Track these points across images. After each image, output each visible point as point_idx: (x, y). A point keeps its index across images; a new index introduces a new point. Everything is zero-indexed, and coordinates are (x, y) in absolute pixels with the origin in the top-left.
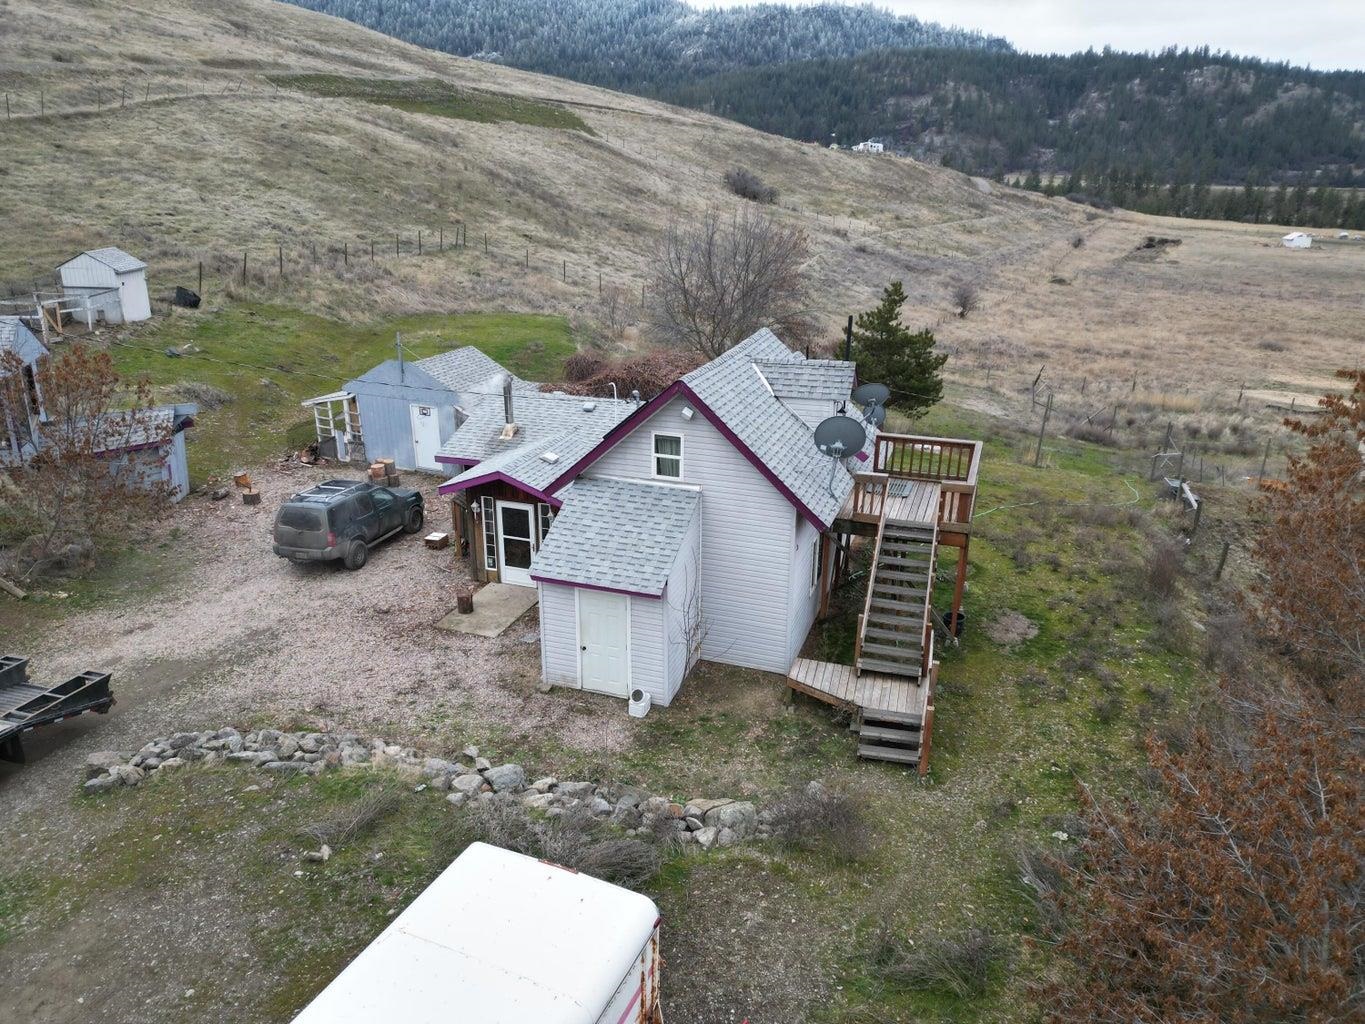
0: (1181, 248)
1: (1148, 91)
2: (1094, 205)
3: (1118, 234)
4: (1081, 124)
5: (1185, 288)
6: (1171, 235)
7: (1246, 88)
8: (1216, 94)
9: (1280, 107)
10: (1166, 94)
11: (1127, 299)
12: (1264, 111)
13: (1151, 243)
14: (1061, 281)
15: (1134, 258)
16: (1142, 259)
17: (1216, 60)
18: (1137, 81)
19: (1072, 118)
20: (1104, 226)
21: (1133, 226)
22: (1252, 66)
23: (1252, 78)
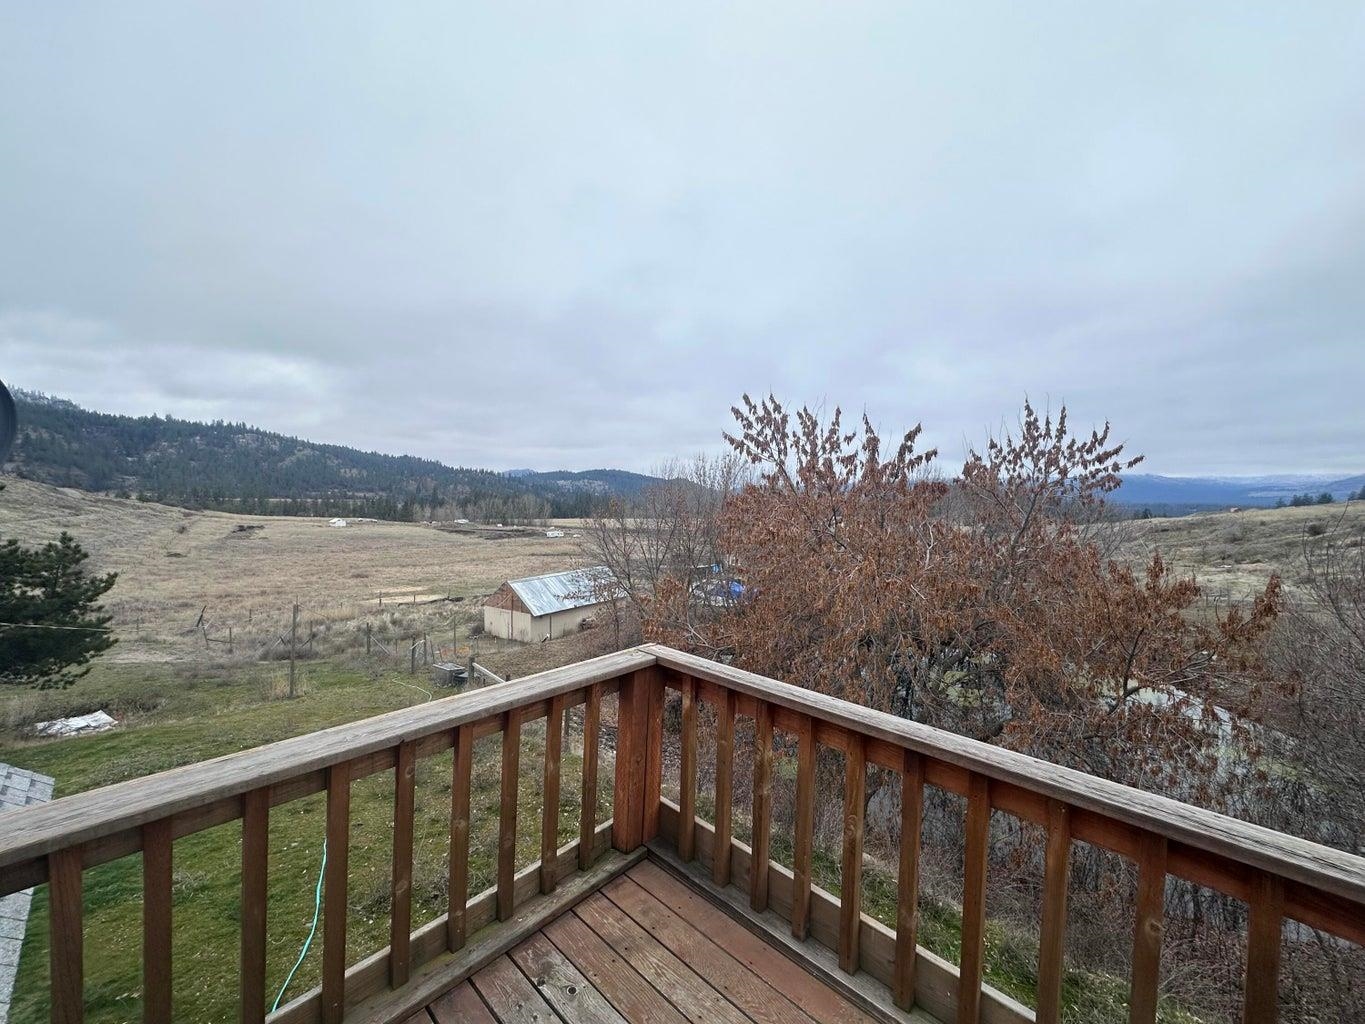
0: (265, 530)
1: (208, 444)
2: (186, 508)
3: (214, 525)
4: (157, 462)
5: (280, 552)
6: (256, 524)
7: (276, 447)
8: (257, 449)
9: (298, 459)
10: (222, 447)
11: (240, 562)
12: (288, 461)
13: (242, 529)
14: (177, 555)
15: (234, 538)
16: (240, 538)
17: (251, 431)
18: (198, 438)
19: (148, 457)
20: (200, 520)
21: (222, 520)
22: (275, 437)
23: (278, 443)
